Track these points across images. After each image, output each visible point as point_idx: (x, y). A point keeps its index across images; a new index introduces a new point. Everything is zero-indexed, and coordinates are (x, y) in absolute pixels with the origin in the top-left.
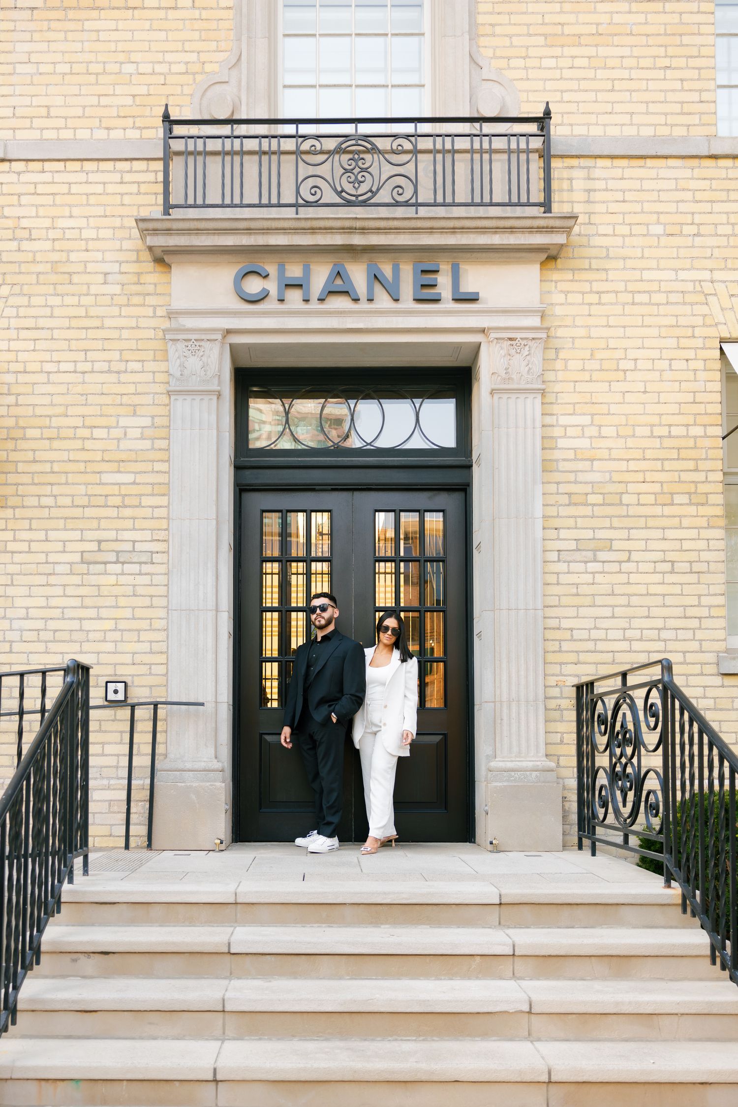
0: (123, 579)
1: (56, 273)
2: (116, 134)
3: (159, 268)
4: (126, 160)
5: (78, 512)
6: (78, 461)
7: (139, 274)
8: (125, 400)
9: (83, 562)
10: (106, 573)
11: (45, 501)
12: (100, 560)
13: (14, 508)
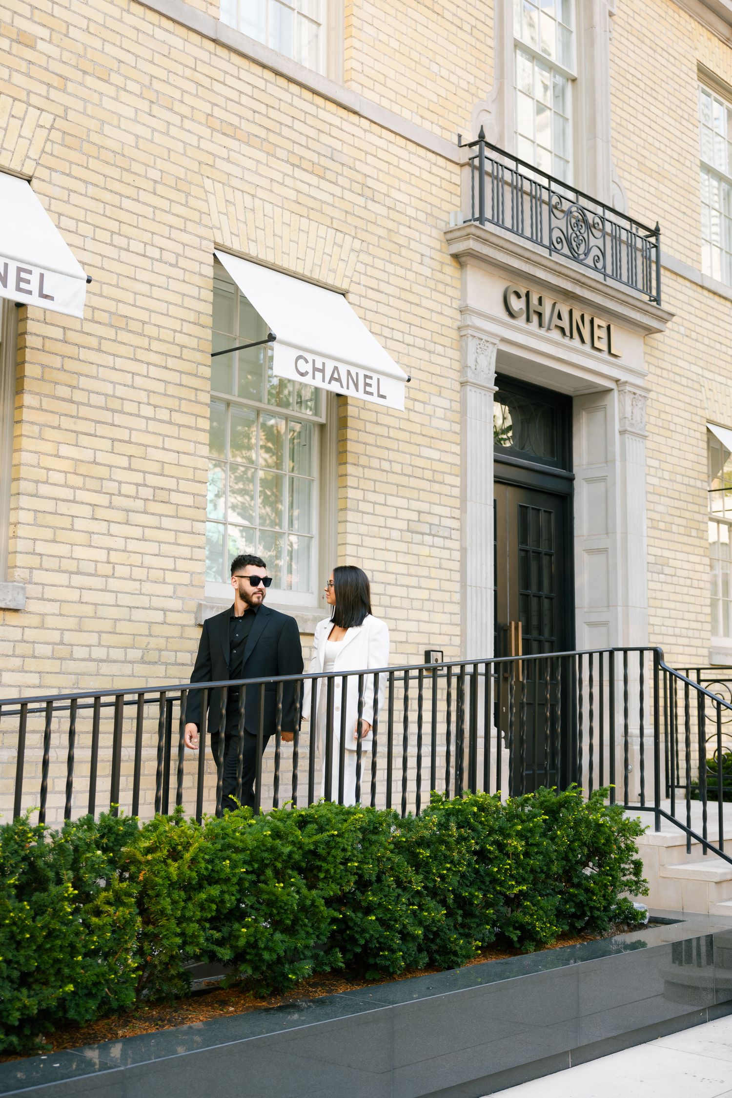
0: (435, 552)
1: (391, 241)
2: (426, 125)
3: (454, 264)
4: (433, 152)
5: (404, 480)
6: (405, 430)
7: (442, 263)
8: (435, 379)
9: (408, 531)
10: (423, 544)
11: (386, 465)
12: (419, 530)
13: (364, 467)
